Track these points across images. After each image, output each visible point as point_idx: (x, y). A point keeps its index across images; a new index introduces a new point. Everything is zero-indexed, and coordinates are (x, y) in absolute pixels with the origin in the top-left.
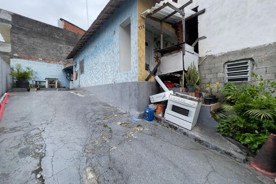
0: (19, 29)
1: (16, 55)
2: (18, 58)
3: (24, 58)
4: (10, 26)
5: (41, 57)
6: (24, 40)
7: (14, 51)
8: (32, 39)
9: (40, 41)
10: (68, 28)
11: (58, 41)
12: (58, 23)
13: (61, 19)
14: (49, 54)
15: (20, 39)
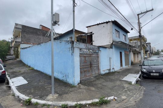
0: (24, 31)
1: (22, 42)
2: (23, 43)
3: (26, 44)
4: (21, 30)
5: (32, 43)
6: (26, 36)
7: (22, 41)
8: (29, 35)
9: (32, 36)
10: (43, 29)
11: (39, 35)
12: (40, 27)
13: (41, 25)
14: (35, 41)
15: (24, 36)
